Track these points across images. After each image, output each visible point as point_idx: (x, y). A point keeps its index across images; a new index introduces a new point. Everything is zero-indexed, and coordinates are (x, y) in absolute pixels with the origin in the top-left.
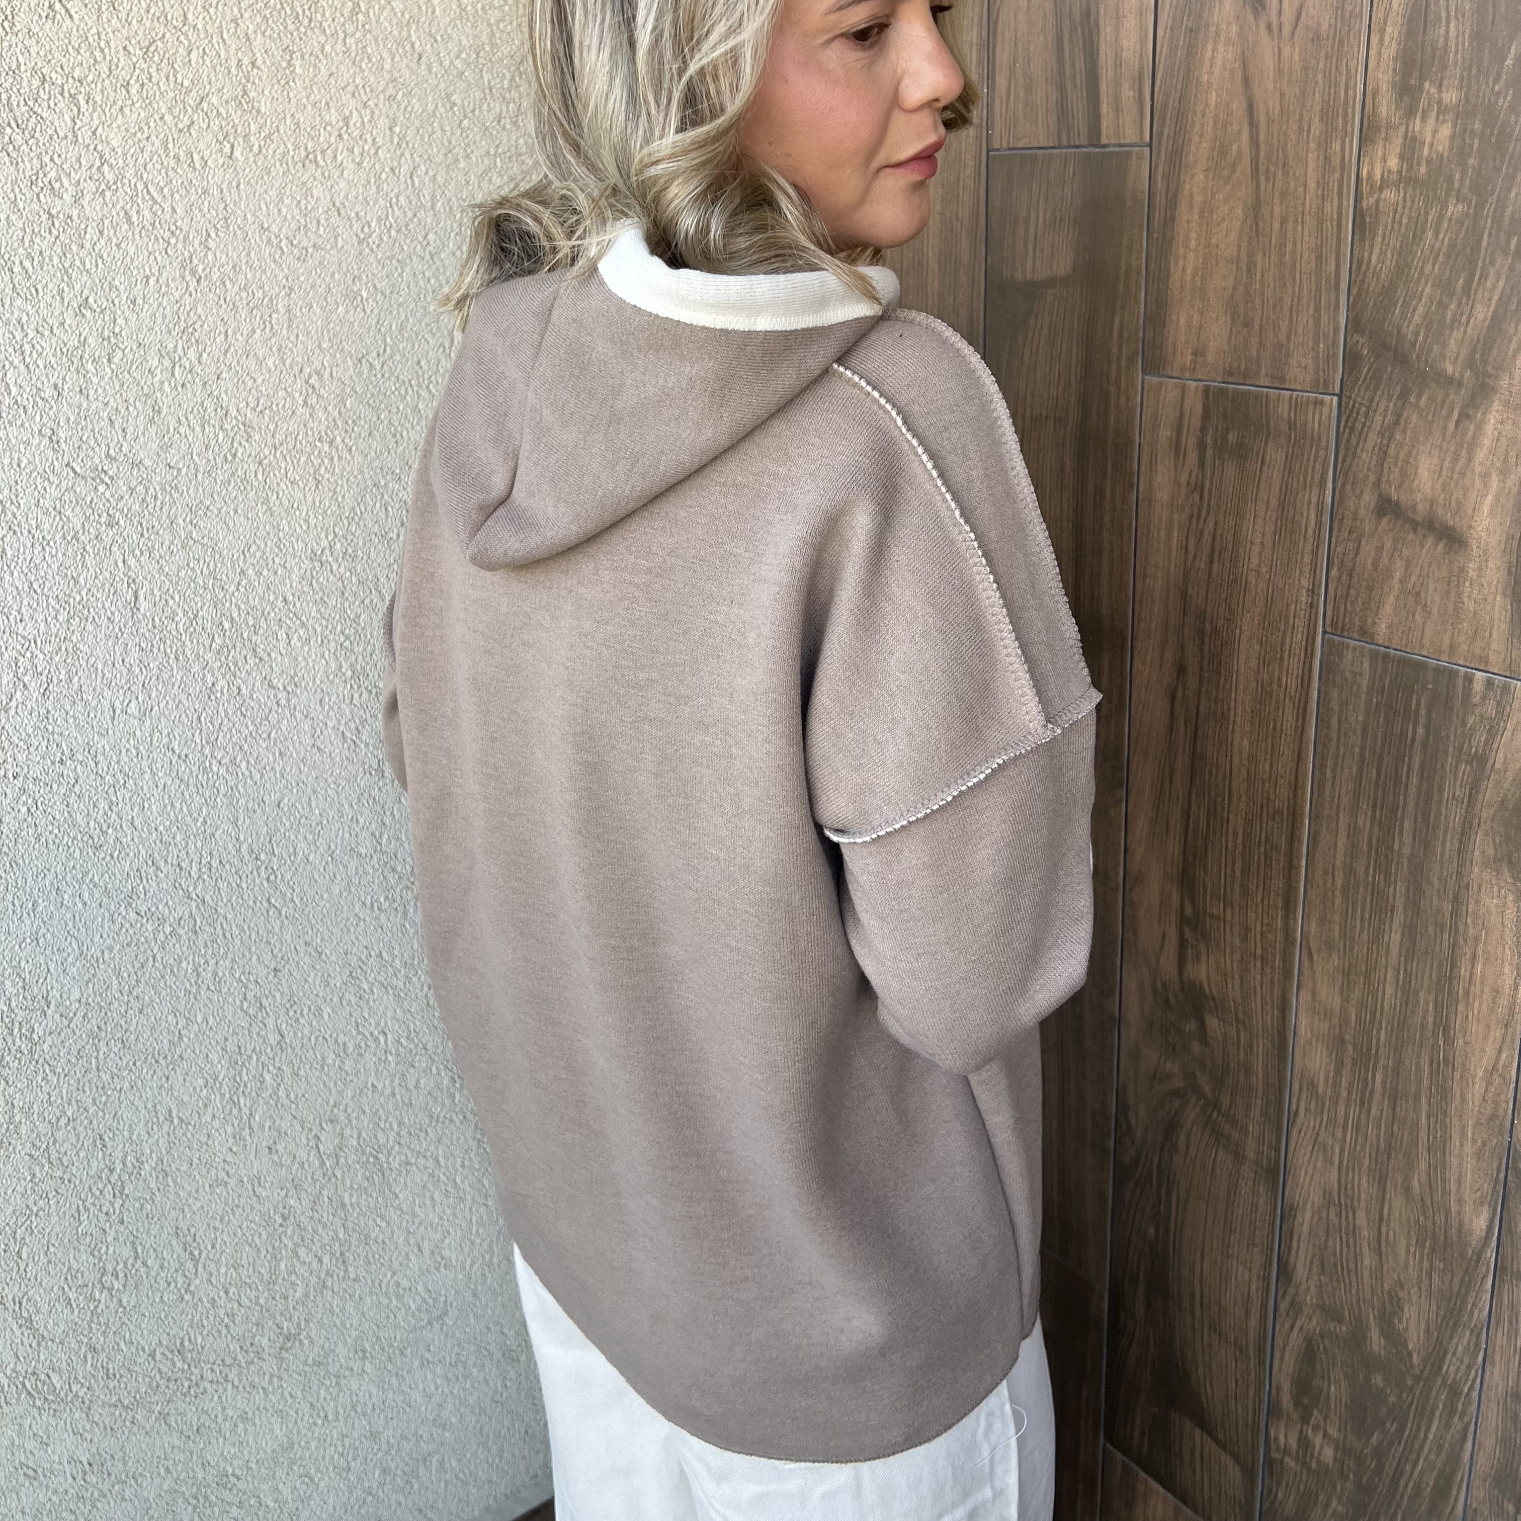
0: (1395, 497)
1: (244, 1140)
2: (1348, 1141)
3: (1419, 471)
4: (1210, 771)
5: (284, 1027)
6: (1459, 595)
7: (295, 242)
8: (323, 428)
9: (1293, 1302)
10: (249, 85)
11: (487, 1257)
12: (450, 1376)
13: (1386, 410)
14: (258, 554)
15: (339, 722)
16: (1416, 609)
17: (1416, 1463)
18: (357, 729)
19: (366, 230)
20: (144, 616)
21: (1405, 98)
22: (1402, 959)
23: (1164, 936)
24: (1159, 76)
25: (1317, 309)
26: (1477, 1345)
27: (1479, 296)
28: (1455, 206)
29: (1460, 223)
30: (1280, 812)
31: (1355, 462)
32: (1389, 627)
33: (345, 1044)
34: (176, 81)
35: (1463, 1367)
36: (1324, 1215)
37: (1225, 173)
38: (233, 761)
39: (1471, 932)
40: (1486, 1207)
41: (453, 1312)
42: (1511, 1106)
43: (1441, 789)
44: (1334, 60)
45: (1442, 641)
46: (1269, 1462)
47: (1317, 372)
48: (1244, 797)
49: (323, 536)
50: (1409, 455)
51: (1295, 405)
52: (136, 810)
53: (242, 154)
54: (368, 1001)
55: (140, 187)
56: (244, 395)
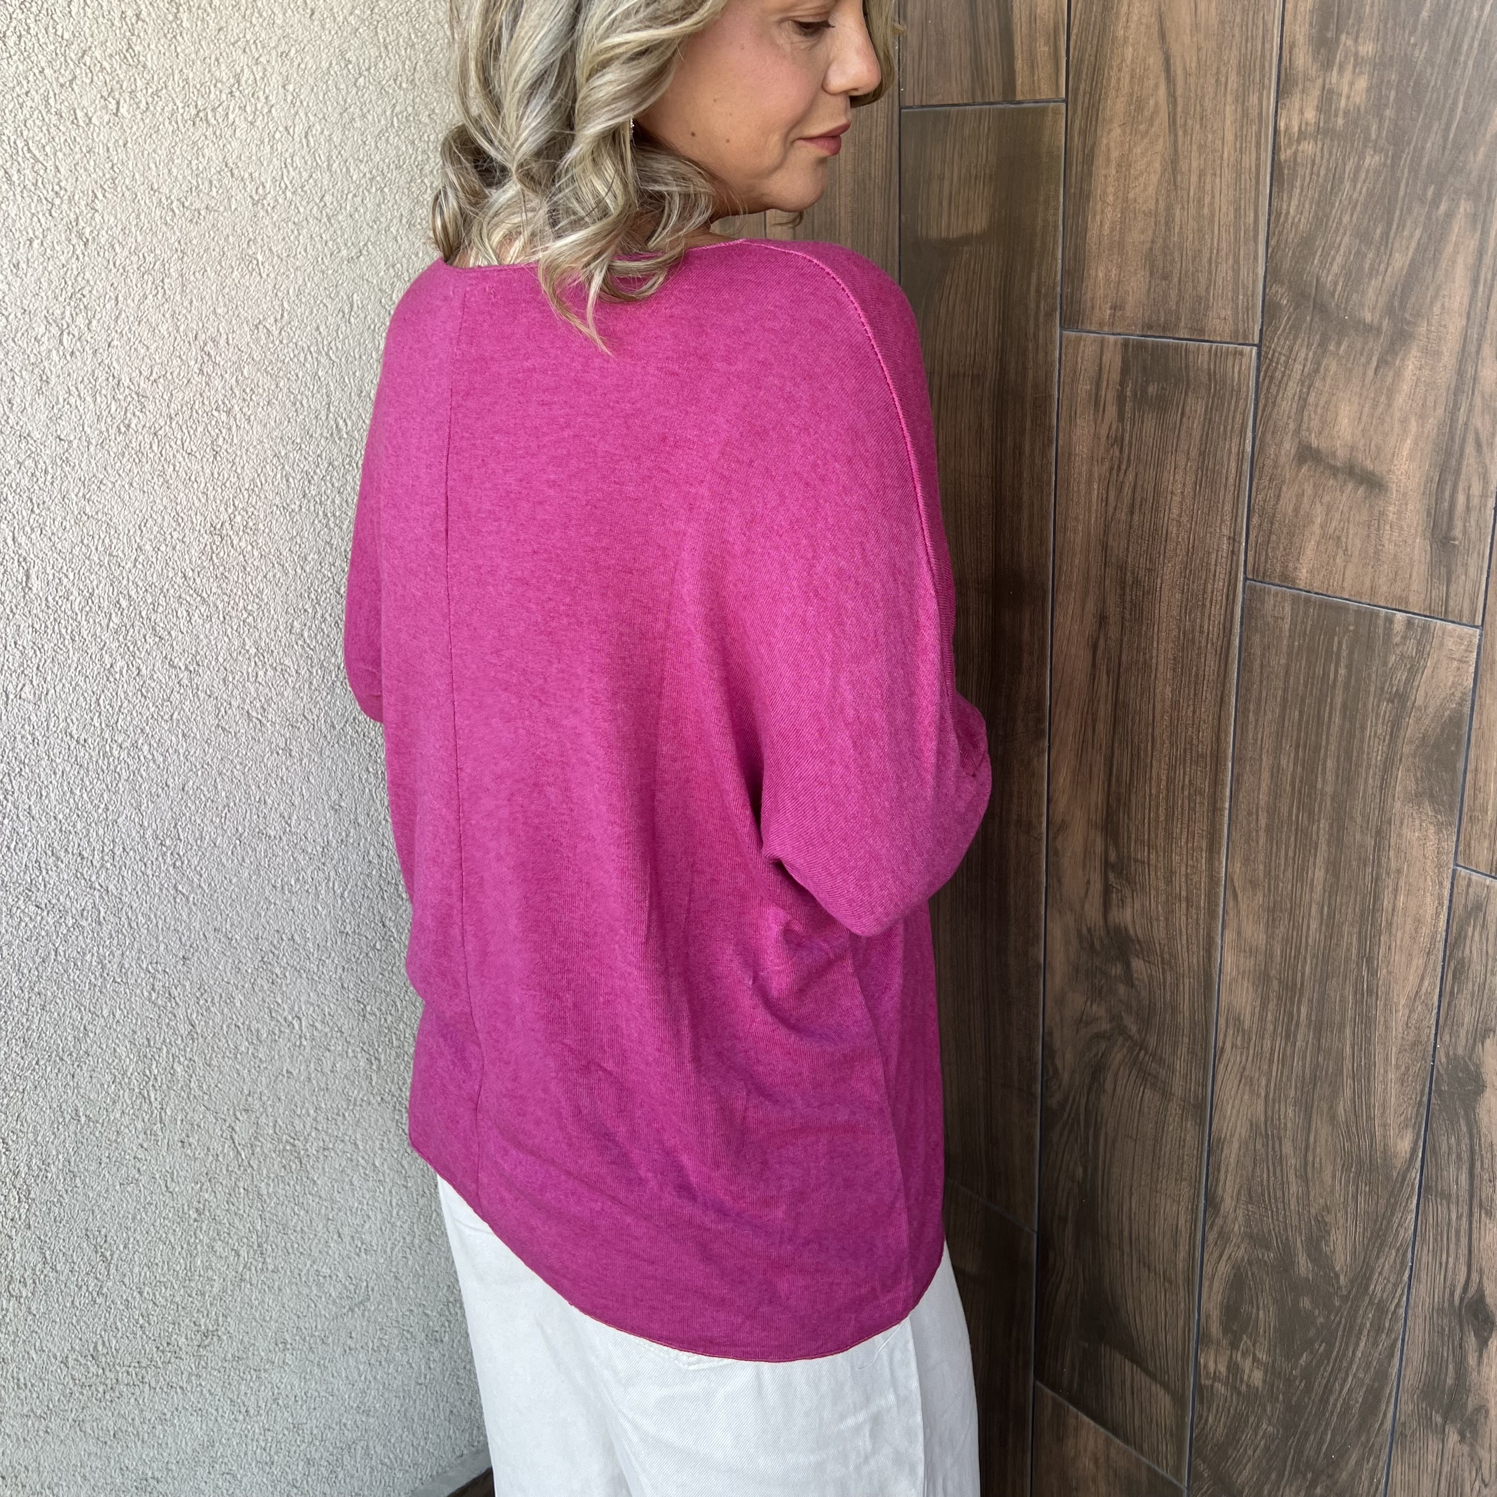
0: (1315, 444)
1: (156, 1135)
2: (1274, 1074)
3: (1339, 418)
4: (1133, 718)
5: (194, 1016)
6: (1379, 538)
7: (187, 204)
8: (220, 397)
9: (1220, 1233)
10: (134, 39)
11: (408, 1239)
12: (373, 1361)
13: (1306, 359)
14: (155, 529)
15: (244, 701)
16: (1337, 554)
17: (1345, 1381)
18: (262, 707)
19: (261, 191)
20: (37, 596)
21: (1322, 51)
22: (1327, 894)
23: (1088, 882)
24: (1074, 31)
25: (1236, 261)
26: (1403, 1263)
27: (1397, 245)
28: (1372, 157)
29: (1378, 173)
30: (1203, 756)
31: (1275, 410)
32: (1311, 572)
33: (258, 1031)
34: (55, 34)
35: (1390, 1286)
36: (1251, 1146)
37: (1142, 127)
38: (135, 745)
39: (1393, 865)
40: (1410, 1130)
41: (375, 1296)
42: (1433, 1032)
43: (1363, 728)
44: (1251, 14)
45: (1363, 583)
46: (1199, 1388)
47: (1236, 324)
48: (1167, 742)
49: (222, 509)
50: (1328, 402)
51: (1215, 355)
52: (33, 799)
53: (128, 111)
54: (281, 986)
55: (20, 144)
56: (137, 363)
